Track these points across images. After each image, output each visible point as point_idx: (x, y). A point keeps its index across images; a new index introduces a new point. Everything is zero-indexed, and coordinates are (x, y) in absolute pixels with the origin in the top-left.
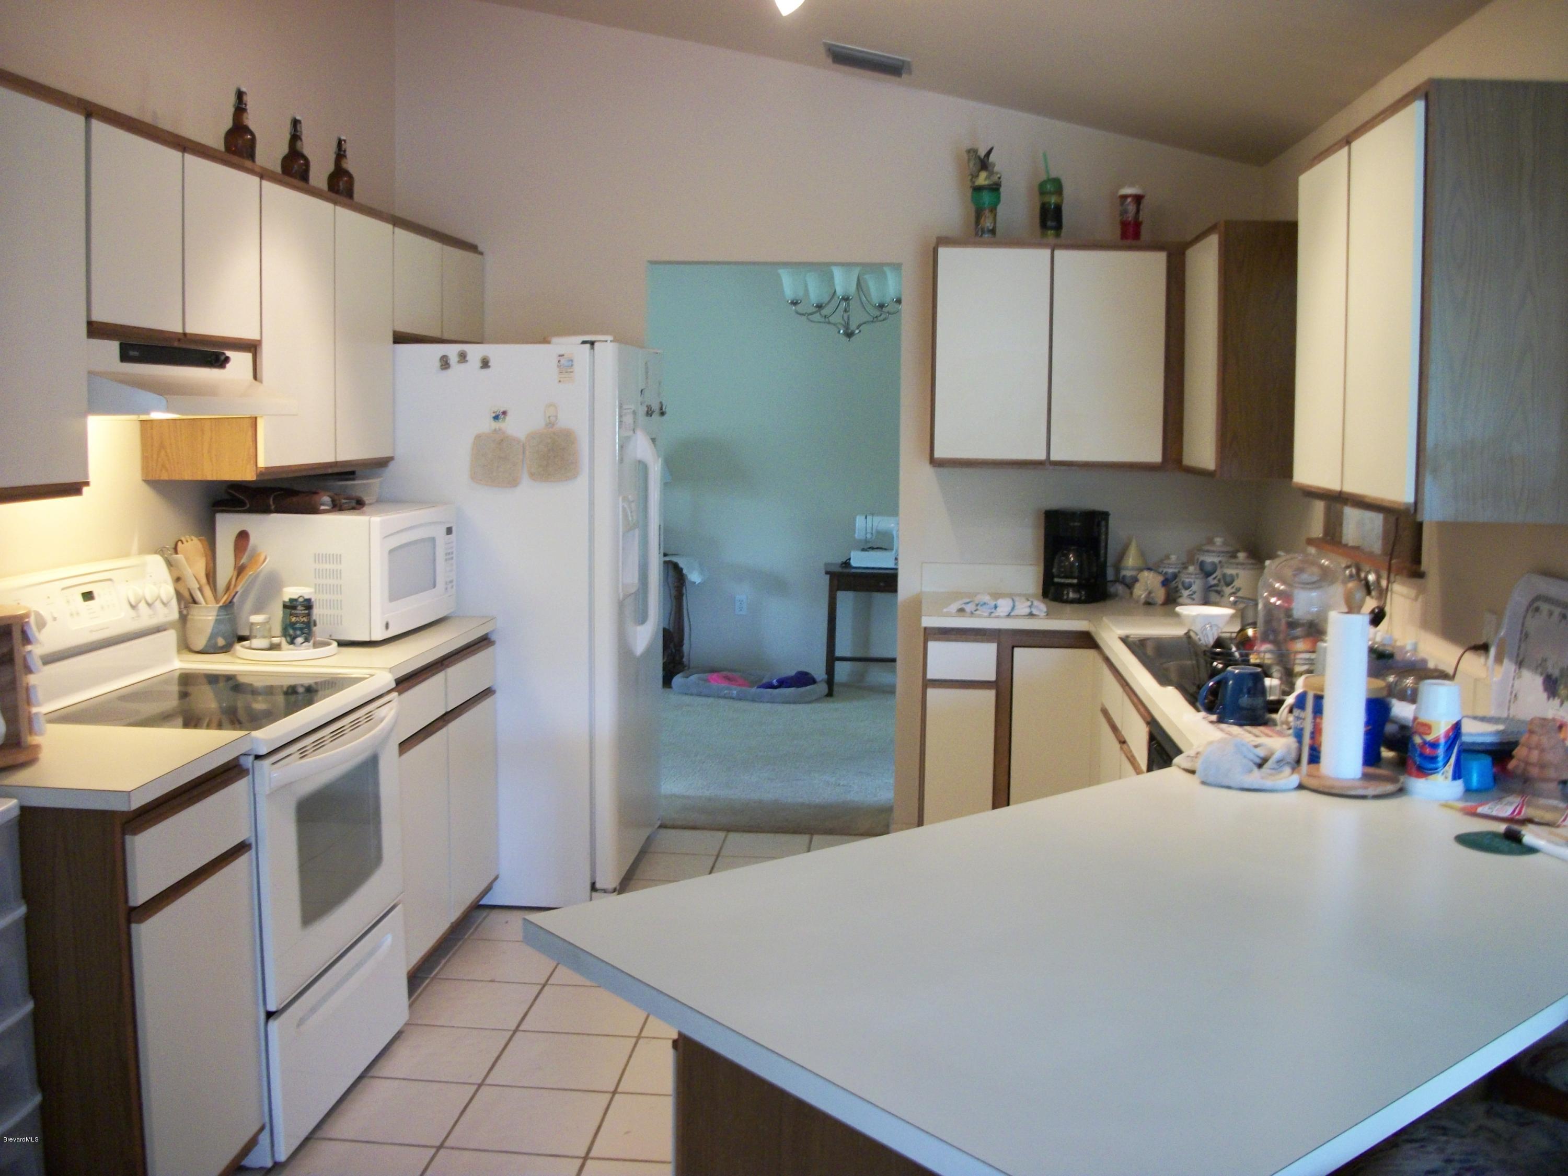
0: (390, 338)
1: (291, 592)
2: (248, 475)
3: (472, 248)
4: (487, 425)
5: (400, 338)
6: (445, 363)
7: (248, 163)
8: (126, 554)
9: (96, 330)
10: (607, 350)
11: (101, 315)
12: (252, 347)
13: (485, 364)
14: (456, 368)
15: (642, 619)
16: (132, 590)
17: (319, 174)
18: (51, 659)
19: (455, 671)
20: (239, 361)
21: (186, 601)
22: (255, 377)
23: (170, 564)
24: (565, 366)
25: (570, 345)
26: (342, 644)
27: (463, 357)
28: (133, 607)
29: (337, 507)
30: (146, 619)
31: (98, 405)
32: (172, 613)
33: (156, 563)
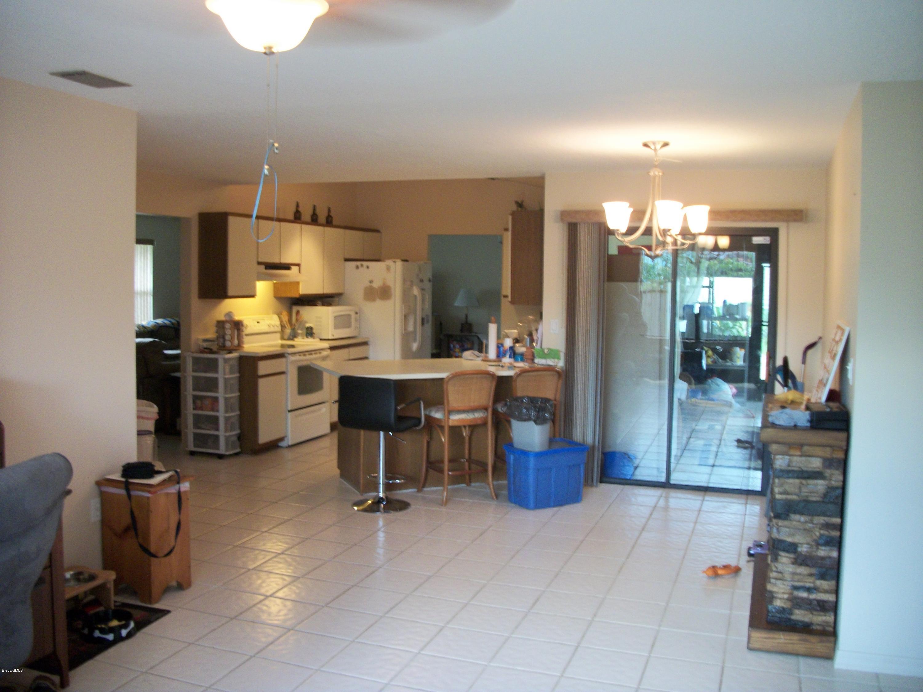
0: (343, 260)
1: (308, 325)
2: (297, 296)
3: (378, 231)
4: (367, 284)
5: (347, 260)
6: (357, 267)
7: (299, 221)
8: (268, 314)
9: (259, 263)
10: (399, 263)
11: (261, 260)
12: (298, 265)
13: (368, 267)
14: (361, 269)
15: (415, 341)
16: (268, 322)
17: (322, 219)
18: (247, 335)
19: (352, 350)
20: (295, 269)
21: (283, 327)
22: (300, 272)
23: (279, 318)
24: (388, 268)
25: (389, 262)
26: (321, 340)
27: (362, 265)
28: (269, 326)
29: (323, 305)
30: (272, 329)
31: (260, 279)
32: (279, 329)
33: (276, 317)
